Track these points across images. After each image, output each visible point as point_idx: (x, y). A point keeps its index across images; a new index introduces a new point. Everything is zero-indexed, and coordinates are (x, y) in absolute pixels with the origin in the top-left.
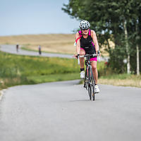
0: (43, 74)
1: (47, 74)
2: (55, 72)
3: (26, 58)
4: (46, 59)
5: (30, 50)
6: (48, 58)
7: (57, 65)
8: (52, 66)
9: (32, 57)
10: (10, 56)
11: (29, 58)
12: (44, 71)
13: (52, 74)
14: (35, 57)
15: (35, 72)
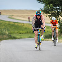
0: (20, 33)
1: (23, 33)
2: (28, 32)
3: (11, 23)
4: (23, 25)
5: (13, 19)
6: (23, 24)
7: (28, 28)
8: (26, 28)
9: (14, 22)
10: (2, 22)
11: (13, 23)
12: (21, 32)
13: (26, 33)
14: (16, 23)
15: (16, 32)
